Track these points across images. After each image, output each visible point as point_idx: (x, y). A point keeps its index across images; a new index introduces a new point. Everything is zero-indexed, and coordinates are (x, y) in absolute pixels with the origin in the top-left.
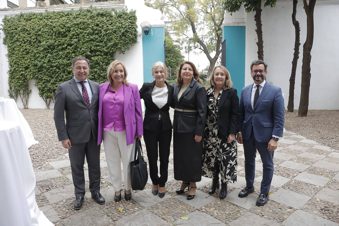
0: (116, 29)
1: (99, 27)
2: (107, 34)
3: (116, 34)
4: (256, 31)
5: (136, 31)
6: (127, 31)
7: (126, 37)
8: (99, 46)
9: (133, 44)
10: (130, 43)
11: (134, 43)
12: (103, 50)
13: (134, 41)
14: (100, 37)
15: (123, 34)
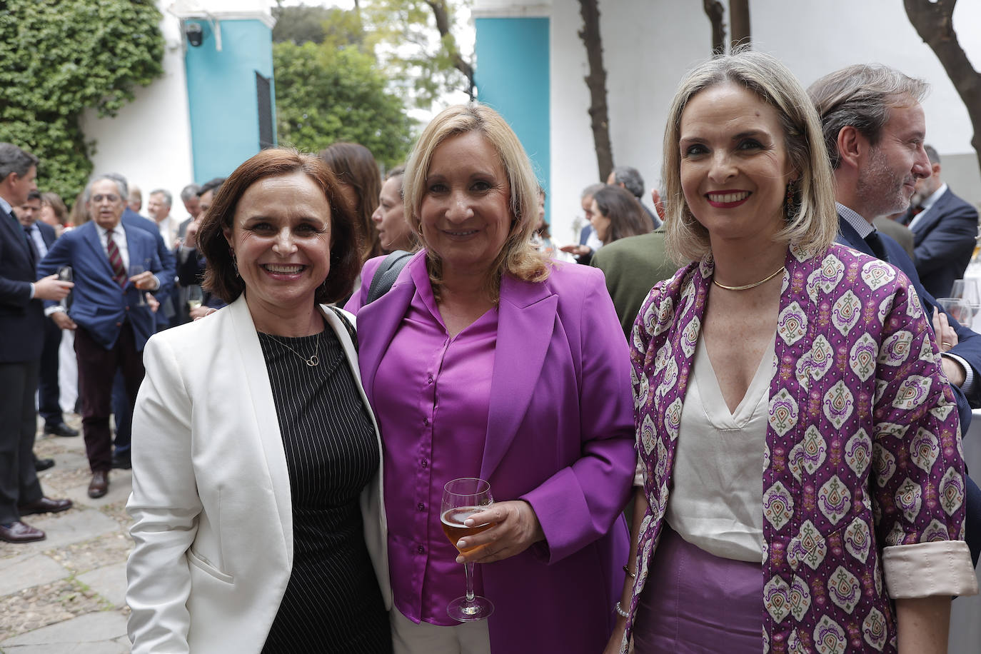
0: (75, 21)
1: (7, 12)
2: (39, 42)
3: (77, 41)
4: (581, 35)
5: (154, 32)
6: (117, 34)
7: (115, 54)
8: (12, 84)
9: (147, 81)
10: (136, 78)
11: (151, 78)
12: (30, 101)
13: (150, 70)
14: (14, 50)
15: (103, 43)
